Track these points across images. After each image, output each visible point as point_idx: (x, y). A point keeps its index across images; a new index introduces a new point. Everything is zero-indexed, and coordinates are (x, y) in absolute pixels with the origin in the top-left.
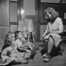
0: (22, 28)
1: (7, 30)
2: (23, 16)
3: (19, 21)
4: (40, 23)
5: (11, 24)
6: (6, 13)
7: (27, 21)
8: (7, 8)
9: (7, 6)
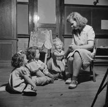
0: (37, 43)
1: (13, 45)
2: (37, 25)
3: (32, 32)
4: (63, 36)
5: (19, 37)
6: (11, 21)
7: (43, 32)
8: (13, 13)
9: (13, 10)
